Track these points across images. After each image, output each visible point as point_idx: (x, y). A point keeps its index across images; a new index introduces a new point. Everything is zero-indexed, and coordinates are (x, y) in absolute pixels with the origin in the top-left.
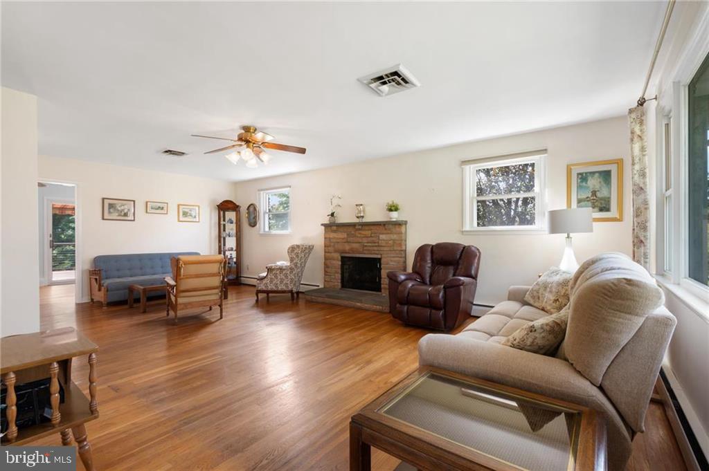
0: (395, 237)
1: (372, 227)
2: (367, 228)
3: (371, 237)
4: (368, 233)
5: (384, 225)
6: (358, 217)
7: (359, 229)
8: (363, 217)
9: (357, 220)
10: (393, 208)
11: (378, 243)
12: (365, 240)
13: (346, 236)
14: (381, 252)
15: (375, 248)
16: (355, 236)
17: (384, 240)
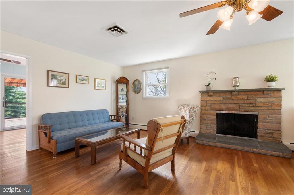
0: (273, 100)
1: (249, 93)
2: (243, 93)
3: (247, 99)
4: (245, 97)
5: (263, 91)
6: (234, 86)
7: (236, 95)
8: (238, 86)
9: (233, 89)
10: (270, 79)
11: (255, 104)
12: (241, 102)
13: (222, 99)
14: (259, 111)
15: (252, 108)
16: (231, 99)
17: (261, 102)
